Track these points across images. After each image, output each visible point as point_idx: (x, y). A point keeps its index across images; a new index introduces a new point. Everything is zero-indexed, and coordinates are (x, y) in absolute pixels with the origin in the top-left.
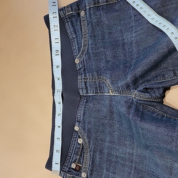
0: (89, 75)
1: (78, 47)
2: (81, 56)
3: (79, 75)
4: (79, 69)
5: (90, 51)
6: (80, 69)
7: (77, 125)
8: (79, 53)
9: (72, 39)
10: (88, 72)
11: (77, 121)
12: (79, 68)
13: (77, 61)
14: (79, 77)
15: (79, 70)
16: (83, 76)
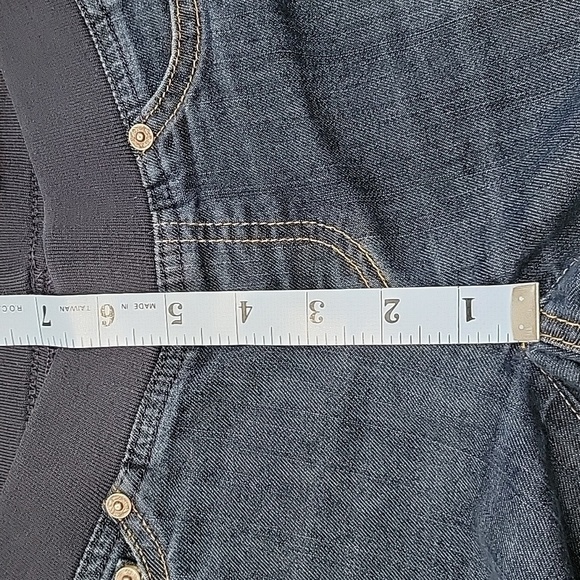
0: (230, 213)
1: (140, 59)
2: (169, 105)
3: (159, 210)
4: (154, 180)
5: (225, 77)
6: (163, 179)
7: (127, 485)
8: (151, 90)
9: (99, 19)
10: (222, 196)
11: (130, 465)
12: (152, 172)
13: (140, 137)
14: (161, 222)
15: (158, 184)
16: (187, 213)
